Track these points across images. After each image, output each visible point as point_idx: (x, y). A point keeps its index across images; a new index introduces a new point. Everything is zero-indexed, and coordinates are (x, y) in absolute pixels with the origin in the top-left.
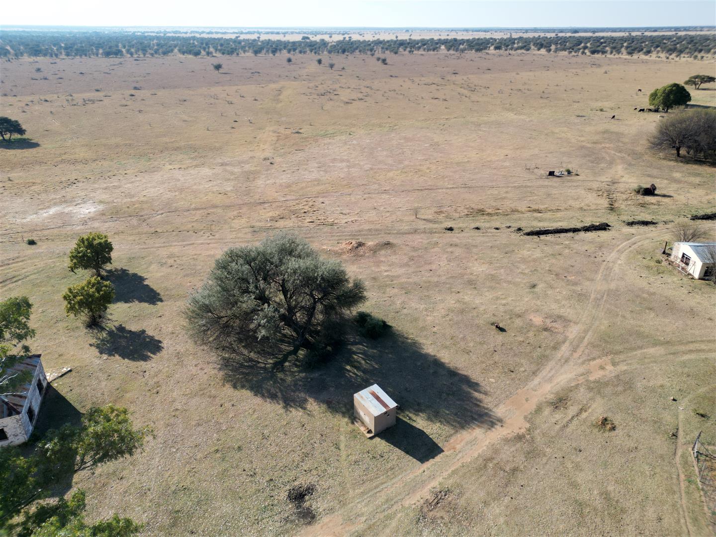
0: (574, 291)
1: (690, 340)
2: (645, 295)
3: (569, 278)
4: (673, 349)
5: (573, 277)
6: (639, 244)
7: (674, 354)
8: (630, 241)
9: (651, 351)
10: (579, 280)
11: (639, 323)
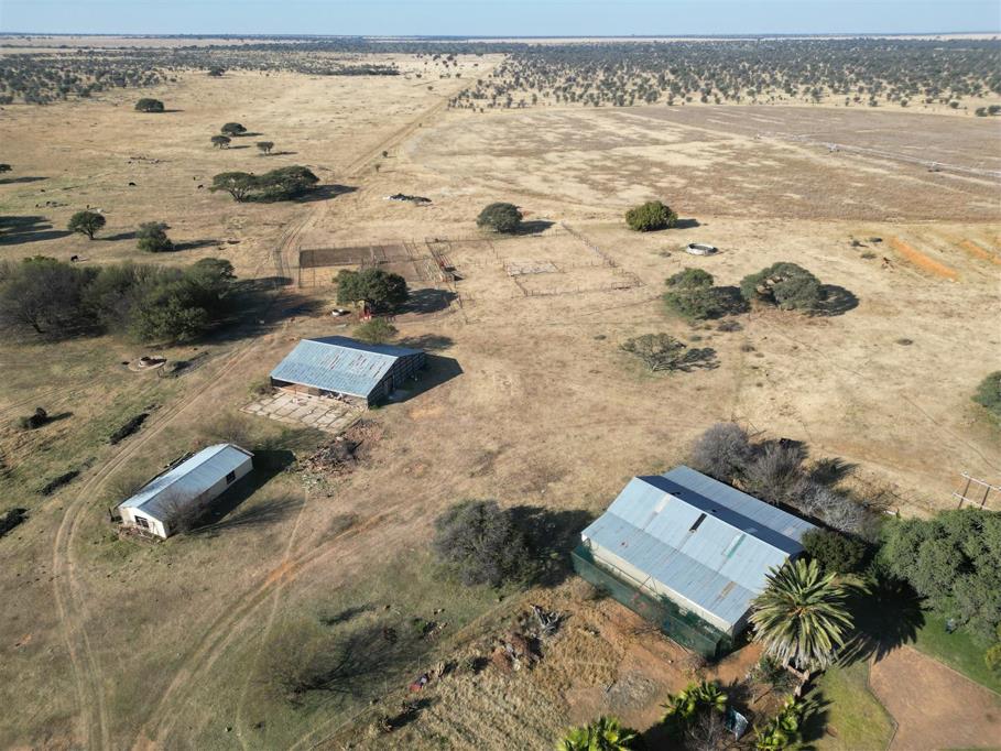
0: (44, 661)
1: (202, 634)
2: (128, 604)
3: (24, 643)
4: (194, 661)
5: (29, 638)
6: (77, 521)
7: (198, 668)
8: (64, 523)
9: (177, 682)
10: (40, 636)
11: (144, 652)
